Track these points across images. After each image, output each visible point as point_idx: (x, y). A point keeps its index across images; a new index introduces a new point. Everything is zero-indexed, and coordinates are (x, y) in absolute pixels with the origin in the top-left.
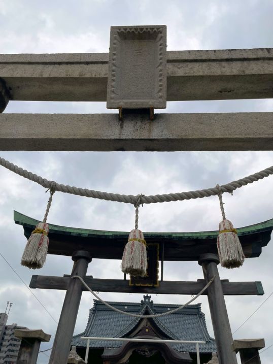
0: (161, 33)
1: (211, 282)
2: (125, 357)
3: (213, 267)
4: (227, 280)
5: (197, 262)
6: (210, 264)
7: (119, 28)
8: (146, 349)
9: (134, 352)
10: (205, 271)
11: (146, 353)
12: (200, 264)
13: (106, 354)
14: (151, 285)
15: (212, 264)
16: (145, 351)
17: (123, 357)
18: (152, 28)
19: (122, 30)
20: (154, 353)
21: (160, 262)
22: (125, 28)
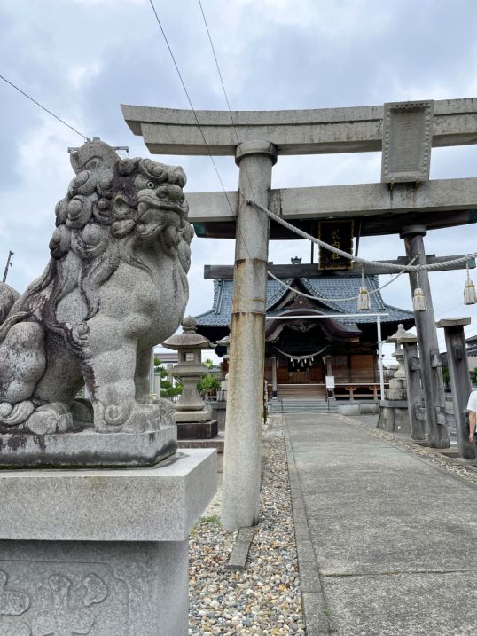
0: (429, 107)
1: (414, 259)
2: (273, 334)
3: (418, 242)
4: (434, 256)
5: (398, 235)
6: (414, 239)
7: (392, 104)
8: (301, 324)
9: (285, 328)
10: (409, 246)
11: (301, 328)
12: (401, 237)
14: (344, 268)
15: (418, 237)
16: (299, 326)
17: (271, 334)
18: (421, 103)
19: (394, 107)
20: (310, 327)
21: (354, 240)
22: (397, 104)
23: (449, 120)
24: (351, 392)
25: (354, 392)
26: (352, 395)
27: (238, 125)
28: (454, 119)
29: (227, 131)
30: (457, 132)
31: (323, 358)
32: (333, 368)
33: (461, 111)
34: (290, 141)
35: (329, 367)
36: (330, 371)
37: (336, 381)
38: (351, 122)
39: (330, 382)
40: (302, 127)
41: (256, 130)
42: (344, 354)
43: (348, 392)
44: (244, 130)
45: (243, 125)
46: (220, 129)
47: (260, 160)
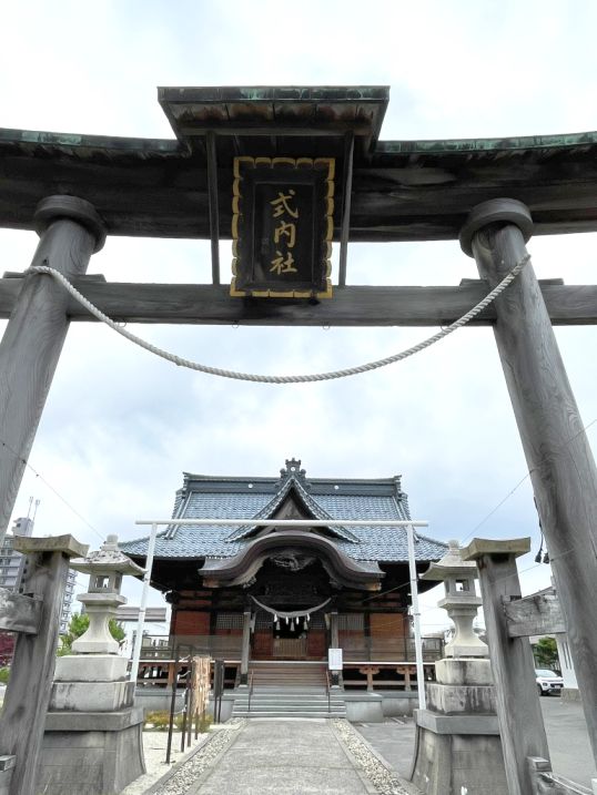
1: (509, 277)
2: (247, 573)
4: (559, 282)
8: (292, 556)
9: (266, 563)
11: (291, 564)
13: (209, 567)
16: (288, 560)
17: (244, 572)
20: (306, 563)
24: (370, 677)
25: (375, 678)
26: (371, 682)
31: (326, 616)
32: (340, 633)
35: (335, 633)
36: (335, 639)
37: (345, 657)
39: (336, 660)
42: (358, 612)
43: (364, 678)
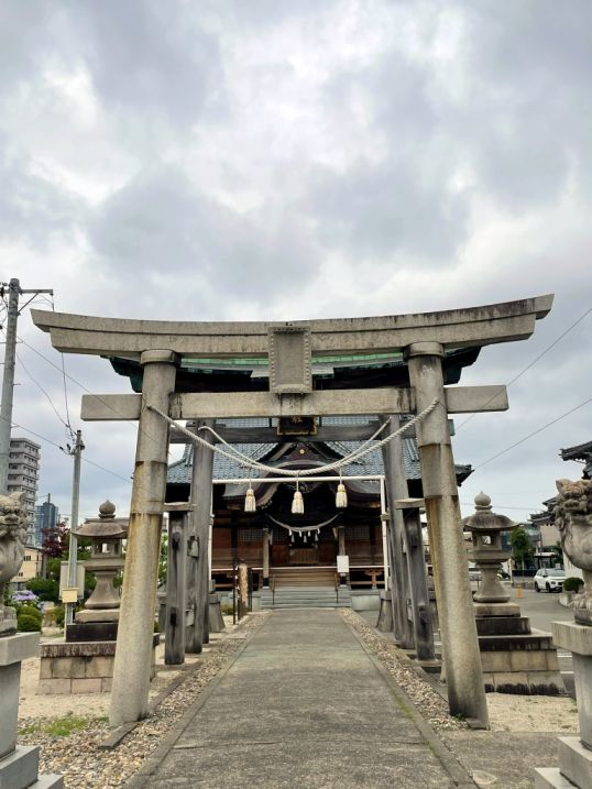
0: (307, 332)
9: (280, 488)
11: (303, 488)
17: (261, 496)
19: (277, 330)
23: (332, 337)
24: (374, 578)
25: (379, 578)
26: (373, 582)
27: (143, 333)
28: (336, 337)
29: (132, 339)
30: (339, 348)
31: (334, 530)
32: (347, 544)
33: (342, 329)
34: (191, 351)
35: (342, 543)
36: (342, 548)
37: (351, 562)
38: (246, 335)
39: (343, 564)
40: (202, 338)
41: (159, 337)
42: (365, 524)
43: (369, 578)
44: (148, 337)
45: (148, 334)
46: (126, 336)
47: (162, 367)
